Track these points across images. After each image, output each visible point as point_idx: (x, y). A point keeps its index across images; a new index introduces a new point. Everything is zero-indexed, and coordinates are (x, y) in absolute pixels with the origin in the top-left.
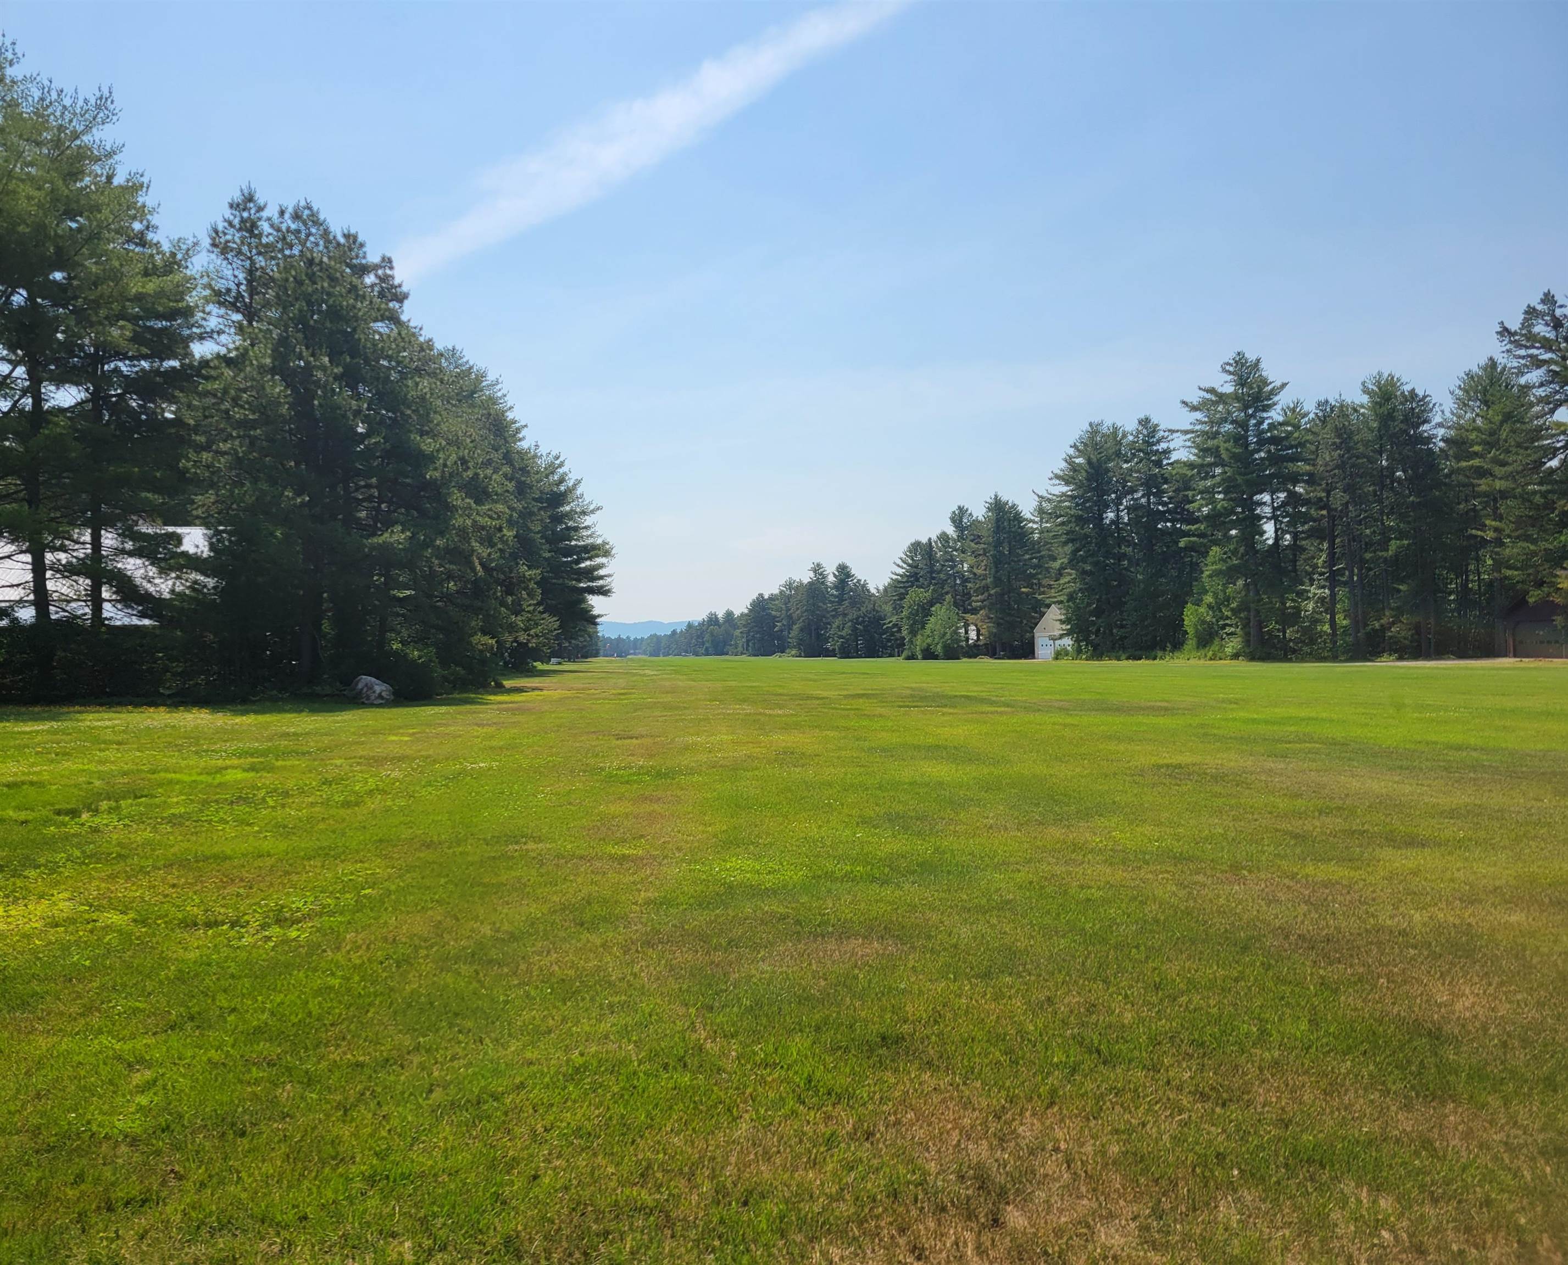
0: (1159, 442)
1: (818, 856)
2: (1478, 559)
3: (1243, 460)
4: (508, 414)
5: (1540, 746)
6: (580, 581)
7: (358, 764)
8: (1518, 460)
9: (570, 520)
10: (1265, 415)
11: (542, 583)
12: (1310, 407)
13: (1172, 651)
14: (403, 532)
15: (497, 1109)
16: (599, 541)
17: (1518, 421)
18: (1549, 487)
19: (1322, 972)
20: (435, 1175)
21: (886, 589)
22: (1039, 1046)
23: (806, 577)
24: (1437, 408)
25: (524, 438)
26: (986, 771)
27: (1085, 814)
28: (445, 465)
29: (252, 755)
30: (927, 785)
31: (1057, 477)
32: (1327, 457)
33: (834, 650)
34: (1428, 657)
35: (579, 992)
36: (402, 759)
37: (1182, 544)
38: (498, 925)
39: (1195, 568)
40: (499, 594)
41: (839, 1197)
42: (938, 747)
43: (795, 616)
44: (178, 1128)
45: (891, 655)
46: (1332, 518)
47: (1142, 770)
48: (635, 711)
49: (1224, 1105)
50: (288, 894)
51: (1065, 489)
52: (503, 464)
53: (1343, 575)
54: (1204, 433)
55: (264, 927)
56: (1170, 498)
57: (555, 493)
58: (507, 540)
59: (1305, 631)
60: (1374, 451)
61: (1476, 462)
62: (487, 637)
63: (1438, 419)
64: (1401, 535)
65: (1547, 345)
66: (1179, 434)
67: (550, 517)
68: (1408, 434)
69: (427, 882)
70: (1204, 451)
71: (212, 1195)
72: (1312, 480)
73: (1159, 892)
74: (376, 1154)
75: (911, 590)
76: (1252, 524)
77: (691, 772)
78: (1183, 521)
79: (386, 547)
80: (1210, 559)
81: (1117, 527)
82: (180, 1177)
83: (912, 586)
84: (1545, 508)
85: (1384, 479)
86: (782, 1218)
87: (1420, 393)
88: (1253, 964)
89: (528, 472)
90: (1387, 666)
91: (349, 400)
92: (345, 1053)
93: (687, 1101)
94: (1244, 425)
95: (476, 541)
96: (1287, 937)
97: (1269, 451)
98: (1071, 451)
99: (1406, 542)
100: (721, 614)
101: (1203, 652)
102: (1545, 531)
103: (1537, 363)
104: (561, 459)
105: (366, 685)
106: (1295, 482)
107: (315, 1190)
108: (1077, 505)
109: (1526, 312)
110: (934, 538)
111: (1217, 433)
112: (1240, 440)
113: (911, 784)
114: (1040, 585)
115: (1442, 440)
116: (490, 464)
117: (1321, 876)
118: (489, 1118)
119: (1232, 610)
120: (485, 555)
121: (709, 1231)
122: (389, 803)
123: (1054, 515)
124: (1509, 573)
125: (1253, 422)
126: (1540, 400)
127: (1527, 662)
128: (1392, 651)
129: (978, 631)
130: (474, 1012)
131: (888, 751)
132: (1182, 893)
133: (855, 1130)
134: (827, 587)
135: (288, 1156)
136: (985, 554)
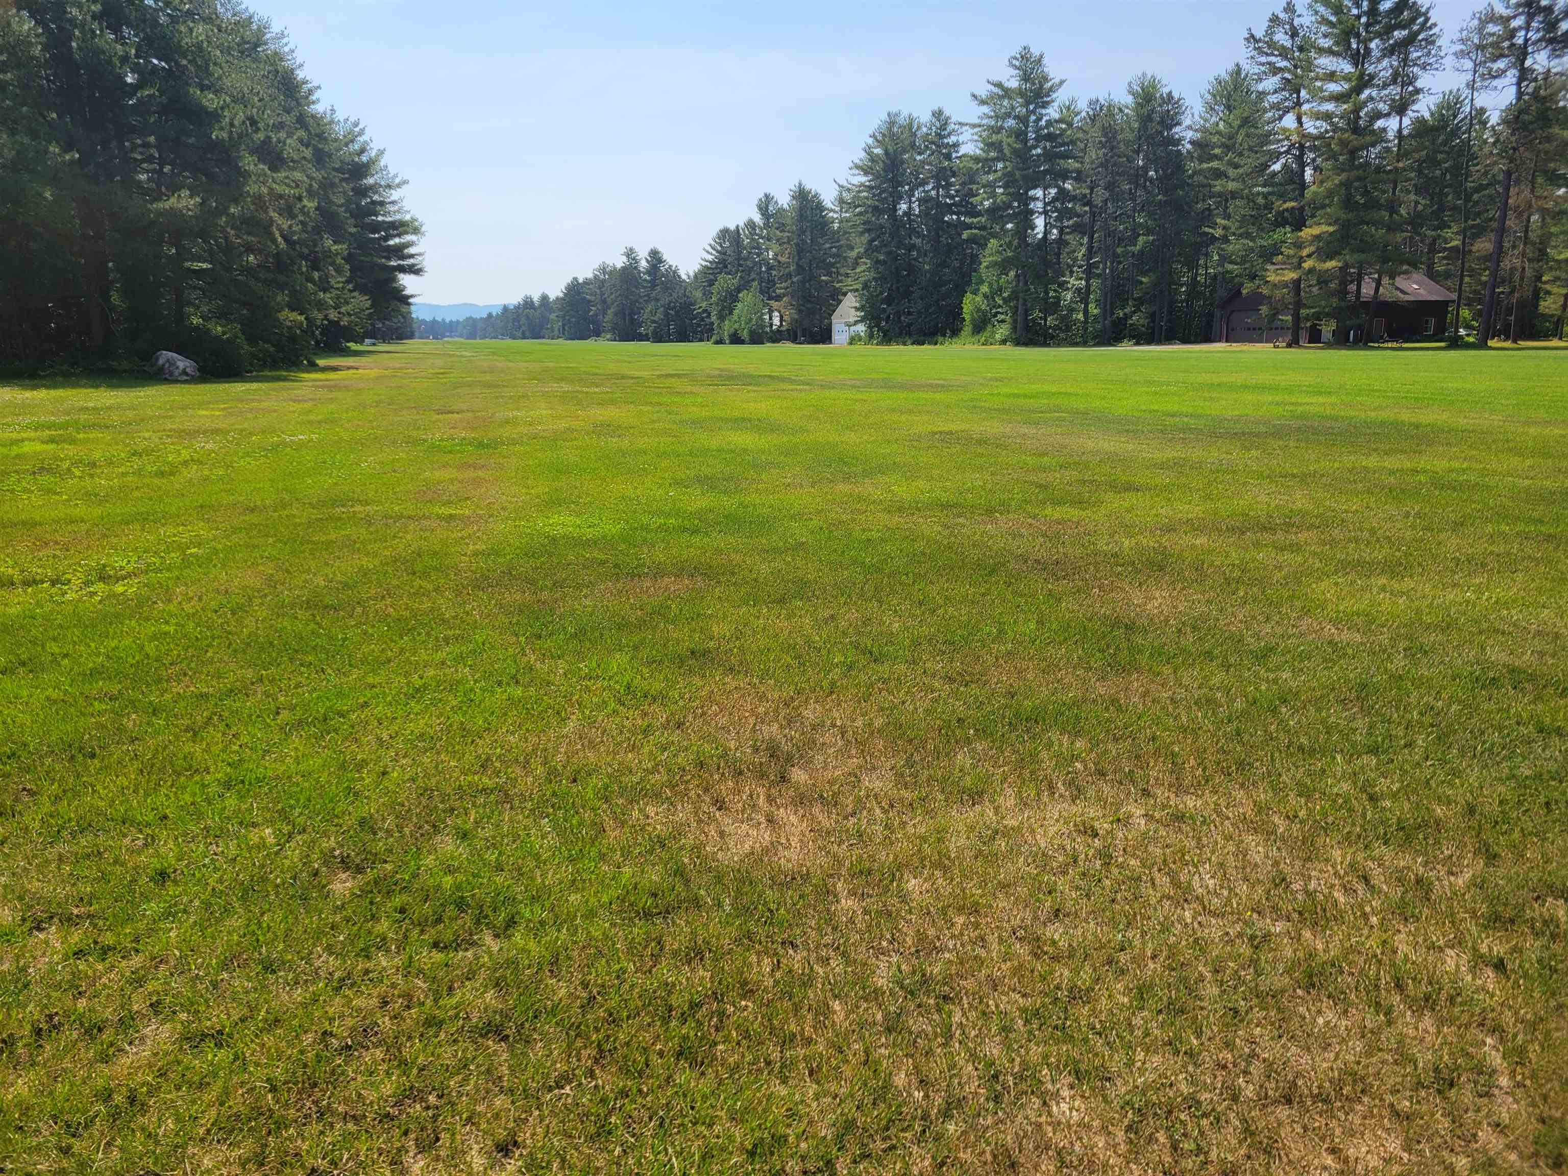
0: (949, 135)
1: (635, 512)
2: (1207, 255)
3: (1022, 155)
4: (297, 72)
5: (1236, 413)
6: (389, 259)
7: (168, 436)
8: (1249, 162)
9: (374, 193)
10: (1043, 111)
11: (349, 259)
12: (1082, 105)
13: (951, 337)
14: (191, 197)
15: (343, 724)
16: (407, 217)
17: (1253, 126)
18: (1270, 189)
19: (1050, 586)
20: (289, 777)
21: (696, 276)
22: (824, 652)
23: (619, 262)
24: (1188, 111)
25: (318, 100)
26: (785, 439)
27: (868, 473)
28: (232, 125)
29: (49, 428)
30: (733, 451)
31: (857, 167)
32: (1094, 154)
33: (647, 334)
34: (1159, 342)
35: (415, 629)
36: (216, 431)
37: (964, 236)
38: (331, 576)
39: (975, 259)
40: (304, 269)
41: (655, 770)
42: (744, 420)
43: (609, 301)
44: (25, 754)
45: (701, 340)
46: (1093, 214)
47: (920, 436)
48: (455, 388)
49: (966, 685)
50: (111, 555)
51: (863, 179)
52: (297, 129)
53: (1098, 268)
54: (990, 128)
55: (87, 583)
56: (957, 191)
57: (357, 163)
58: (309, 212)
59: (1063, 319)
60: (1134, 151)
61: (1214, 164)
62: (295, 314)
63: (1187, 122)
64: (1149, 232)
65: (1284, 53)
66: (967, 128)
67: (353, 189)
68: (1162, 136)
69: (255, 542)
70: (990, 145)
71: (69, 805)
72: (1079, 178)
73: (927, 532)
74: (229, 764)
75: (719, 277)
76: (1025, 219)
77: (514, 442)
78: (966, 214)
79: (173, 213)
80: (988, 251)
81: (909, 219)
82: (32, 794)
83: (720, 273)
84: (1266, 208)
85: (1138, 177)
86: (606, 789)
87: (1176, 95)
88: (997, 583)
89: (325, 139)
90: (1127, 350)
91: (113, 44)
92: (188, 687)
93: (520, 708)
94: (1023, 120)
95: (274, 211)
96: (1026, 562)
97: (1045, 148)
98: (870, 141)
99: (1151, 238)
100: (536, 298)
101: (977, 337)
102: (1263, 230)
103: (1275, 70)
104: (361, 126)
105: (168, 361)
106: (1065, 178)
107: (172, 795)
108: (874, 195)
109: (1271, 20)
110: (742, 225)
111: (1002, 128)
112: (1020, 135)
113: (719, 451)
114: (838, 273)
115: (1190, 142)
116: (283, 128)
117: (1057, 516)
118: (336, 731)
119: (1004, 299)
120: (285, 227)
121: (544, 801)
122: (206, 473)
123: (853, 205)
124: (1230, 267)
125: (1033, 118)
126: (1274, 106)
127: (1235, 347)
128: (1131, 337)
129: (781, 317)
130: (314, 648)
131: (697, 423)
132: (946, 533)
133: (668, 722)
134: (640, 272)
135: (141, 771)
136: (789, 242)
